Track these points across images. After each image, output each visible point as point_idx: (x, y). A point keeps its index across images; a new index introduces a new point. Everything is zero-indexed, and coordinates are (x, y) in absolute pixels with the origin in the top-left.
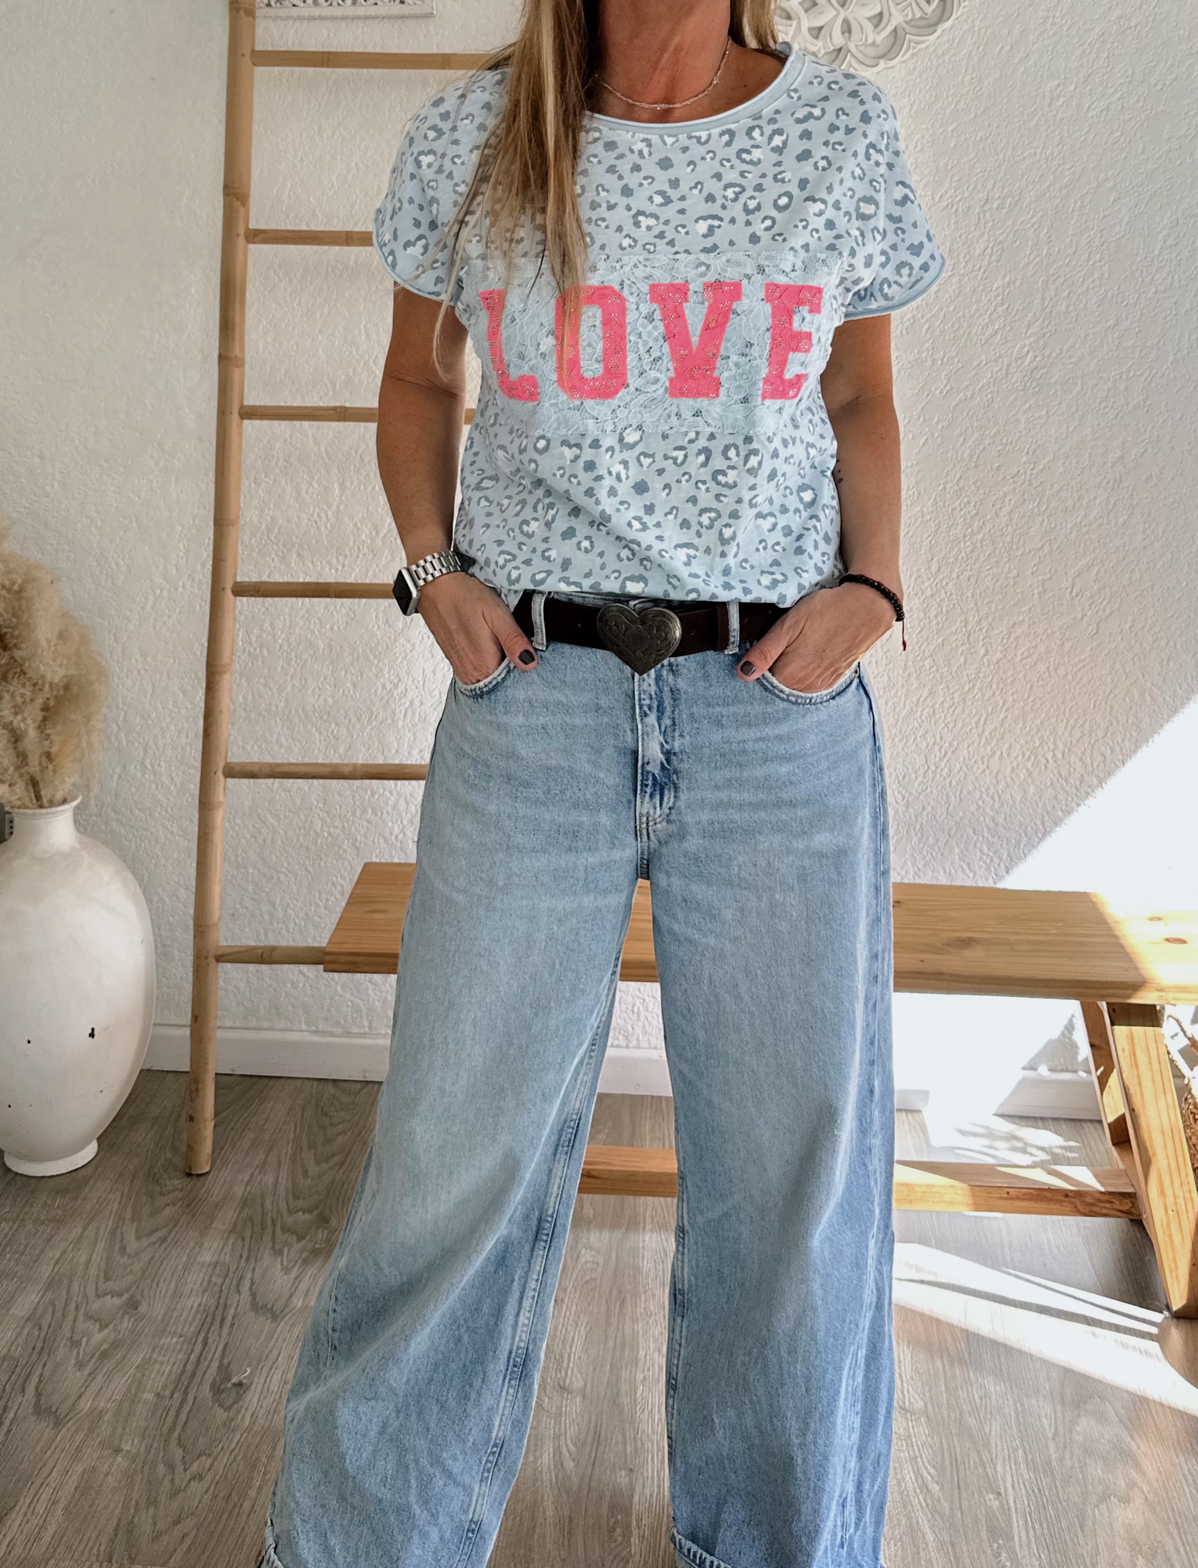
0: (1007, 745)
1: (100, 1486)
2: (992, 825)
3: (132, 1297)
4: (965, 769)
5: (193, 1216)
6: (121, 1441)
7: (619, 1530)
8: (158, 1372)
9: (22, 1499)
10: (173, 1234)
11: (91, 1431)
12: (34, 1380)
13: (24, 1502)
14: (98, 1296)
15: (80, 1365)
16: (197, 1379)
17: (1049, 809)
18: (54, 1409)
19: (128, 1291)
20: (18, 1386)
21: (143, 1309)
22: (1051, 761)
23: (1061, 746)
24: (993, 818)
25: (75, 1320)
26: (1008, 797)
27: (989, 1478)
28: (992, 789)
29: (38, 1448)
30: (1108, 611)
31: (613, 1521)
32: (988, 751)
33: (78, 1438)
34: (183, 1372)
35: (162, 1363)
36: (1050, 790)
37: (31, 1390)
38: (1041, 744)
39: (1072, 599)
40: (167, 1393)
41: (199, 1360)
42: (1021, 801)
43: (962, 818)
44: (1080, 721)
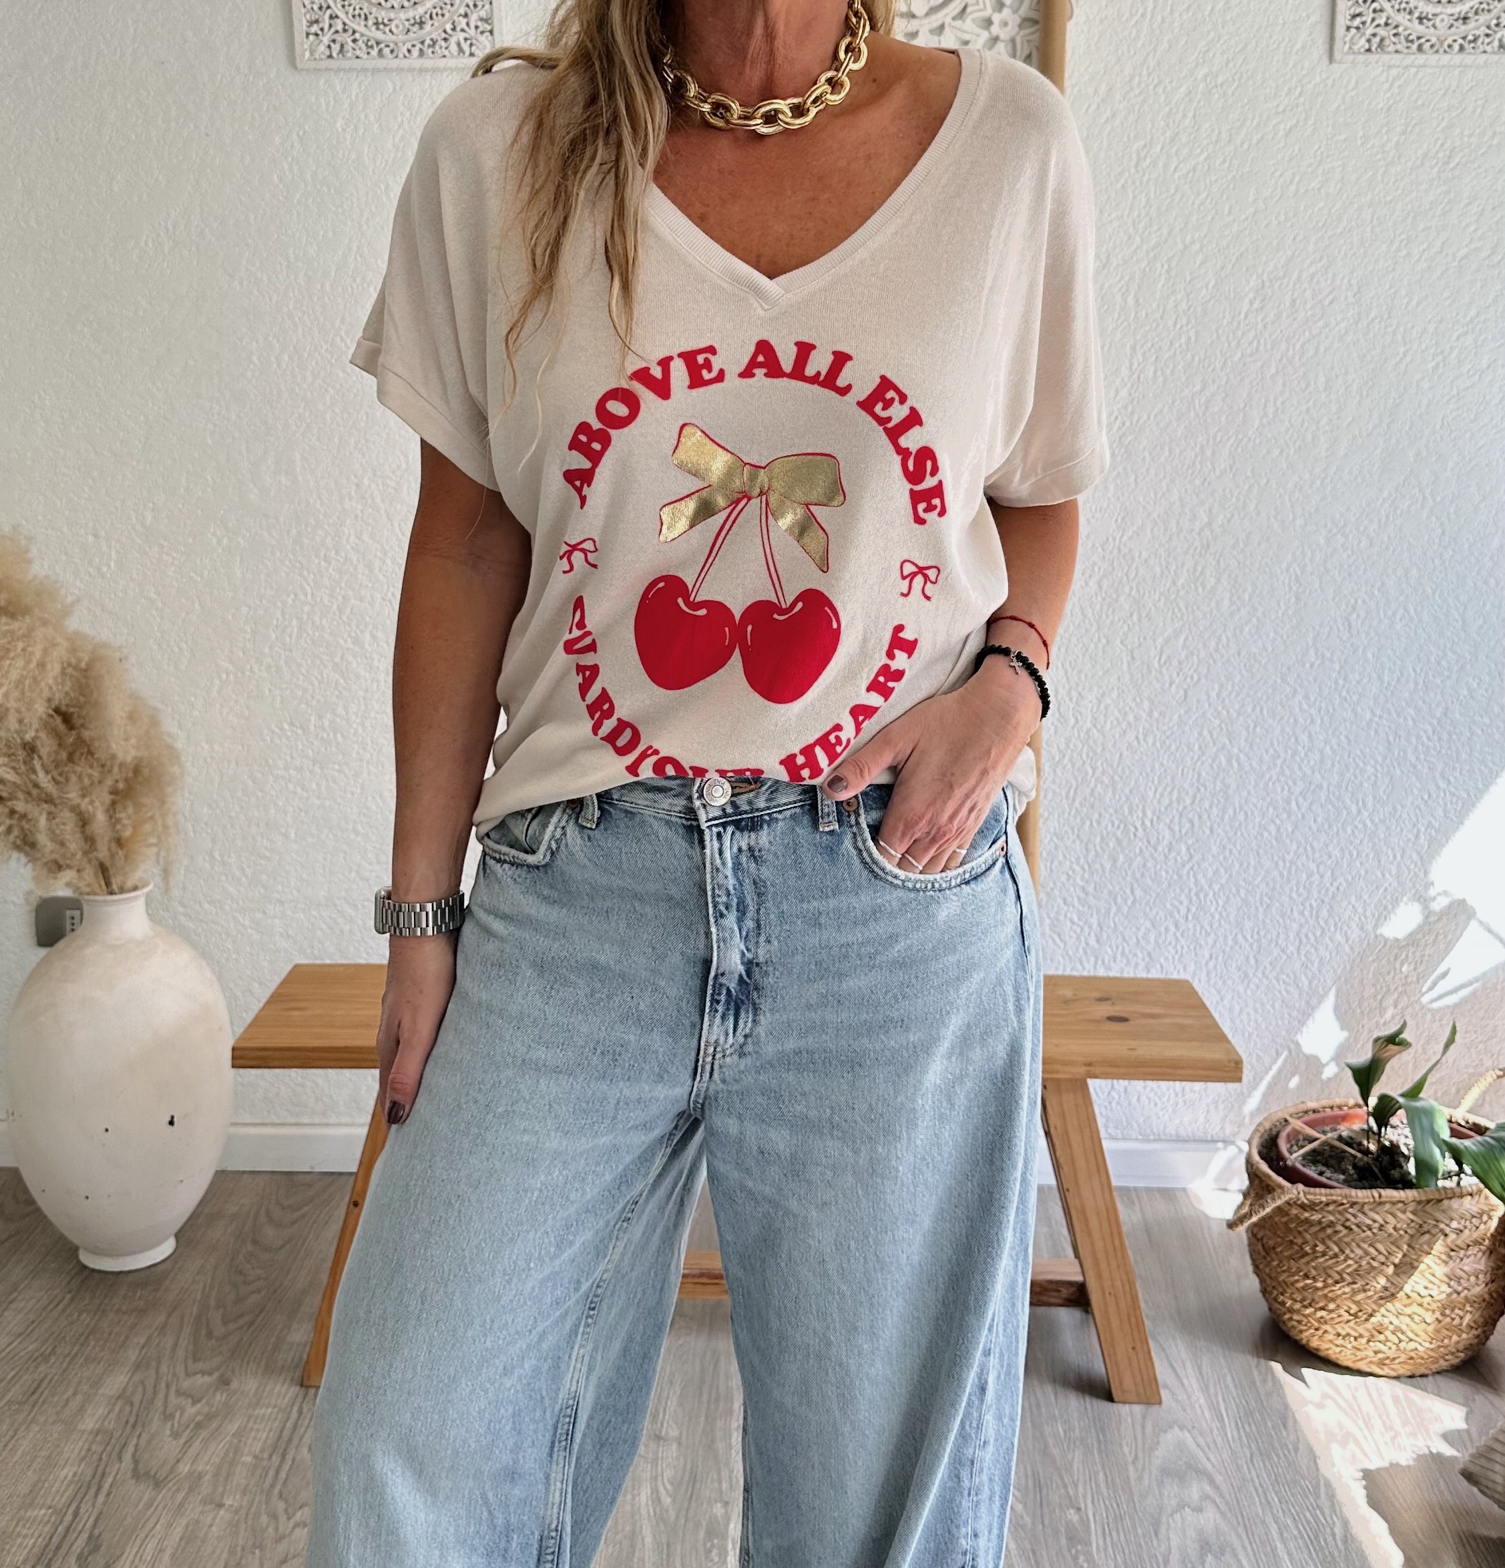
0: (1096, 816)
1: (206, 1534)
2: (1082, 895)
3: (222, 1376)
4: (1055, 839)
5: (280, 1301)
6: (222, 1497)
7: (715, 1551)
8: (254, 1438)
9: (128, 1549)
10: (260, 1318)
11: (191, 1490)
12: (131, 1449)
13: (130, 1552)
14: (188, 1375)
15: (176, 1435)
16: (295, 1441)
17: (1138, 876)
18: (152, 1473)
19: (218, 1369)
20: (114, 1455)
21: (235, 1385)
22: (1140, 830)
23: (1149, 814)
24: (1083, 889)
25: (166, 1396)
26: (1098, 866)
27: (1070, 1497)
28: (1082, 860)
29: (141, 1506)
30: (1195, 677)
31: (709, 1545)
32: (1078, 820)
33: (180, 1496)
34: (280, 1437)
35: (258, 1430)
36: (1139, 859)
37: (127, 1457)
38: (1130, 812)
39: (1161, 666)
40: (266, 1455)
41: (295, 1426)
42: (1111, 870)
43: (1052, 889)
44: (1169, 789)
